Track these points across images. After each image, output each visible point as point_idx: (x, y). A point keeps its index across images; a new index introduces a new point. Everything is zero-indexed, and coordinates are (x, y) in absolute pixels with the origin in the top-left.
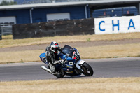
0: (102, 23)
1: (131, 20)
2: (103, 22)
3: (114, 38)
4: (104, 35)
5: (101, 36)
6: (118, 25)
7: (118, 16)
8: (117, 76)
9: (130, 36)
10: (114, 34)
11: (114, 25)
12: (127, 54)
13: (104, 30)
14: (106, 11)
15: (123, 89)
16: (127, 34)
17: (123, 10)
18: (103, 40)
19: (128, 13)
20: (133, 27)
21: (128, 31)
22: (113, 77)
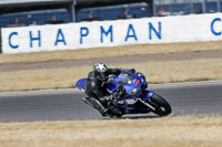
0: (14, 36)
1: (60, 31)
2: (15, 33)
3: (32, 59)
4: (17, 55)
5: (12, 55)
6: (39, 39)
7: (38, 24)
8: (38, 119)
9: (58, 56)
10: (32, 53)
11: (32, 39)
12: (53, 84)
13: (16, 47)
14: (19, 16)
15: (49, 140)
16: (53, 52)
17: (46, 14)
18: (14, 63)
19: (54, 19)
20: (63, 41)
21: (55, 48)
22: (32, 121)
